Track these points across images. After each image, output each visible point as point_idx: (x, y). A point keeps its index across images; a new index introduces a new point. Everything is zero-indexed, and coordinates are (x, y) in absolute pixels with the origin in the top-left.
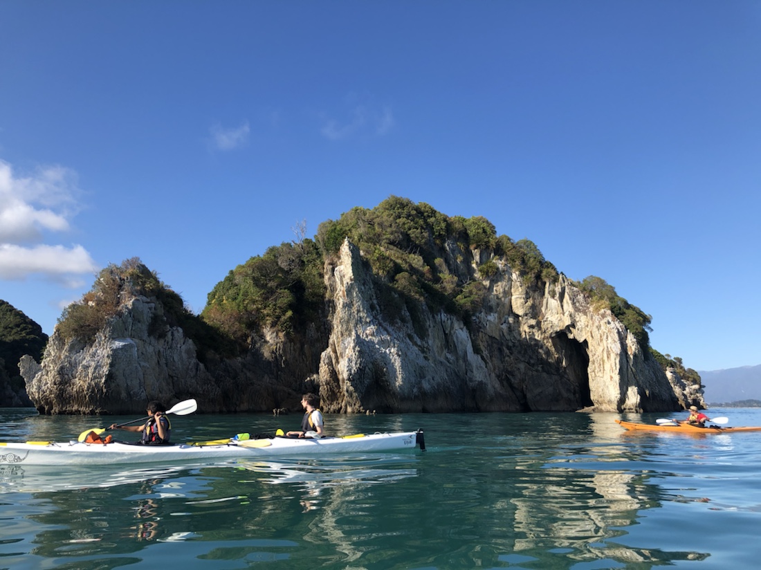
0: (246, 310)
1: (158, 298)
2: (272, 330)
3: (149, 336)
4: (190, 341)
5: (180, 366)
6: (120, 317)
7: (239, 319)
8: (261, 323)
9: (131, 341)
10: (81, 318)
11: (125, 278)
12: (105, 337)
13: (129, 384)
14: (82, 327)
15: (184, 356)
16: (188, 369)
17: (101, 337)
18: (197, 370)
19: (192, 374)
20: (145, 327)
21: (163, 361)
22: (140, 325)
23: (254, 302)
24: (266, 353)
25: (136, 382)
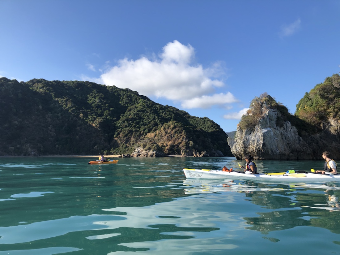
0: (318, 111)
1: (278, 109)
2: (334, 119)
3: (277, 126)
4: (294, 127)
5: (292, 139)
6: (264, 119)
7: (315, 115)
8: (327, 117)
9: (270, 129)
10: (248, 121)
11: (263, 102)
12: (259, 128)
13: (272, 147)
14: (249, 124)
15: (293, 134)
16: (295, 140)
17: (257, 128)
18: (299, 140)
19: (297, 142)
20: (274, 123)
21: (284, 137)
22: (272, 122)
23: (322, 106)
24: (332, 131)
25: (274, 147)
